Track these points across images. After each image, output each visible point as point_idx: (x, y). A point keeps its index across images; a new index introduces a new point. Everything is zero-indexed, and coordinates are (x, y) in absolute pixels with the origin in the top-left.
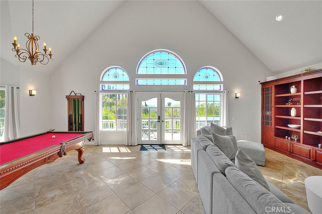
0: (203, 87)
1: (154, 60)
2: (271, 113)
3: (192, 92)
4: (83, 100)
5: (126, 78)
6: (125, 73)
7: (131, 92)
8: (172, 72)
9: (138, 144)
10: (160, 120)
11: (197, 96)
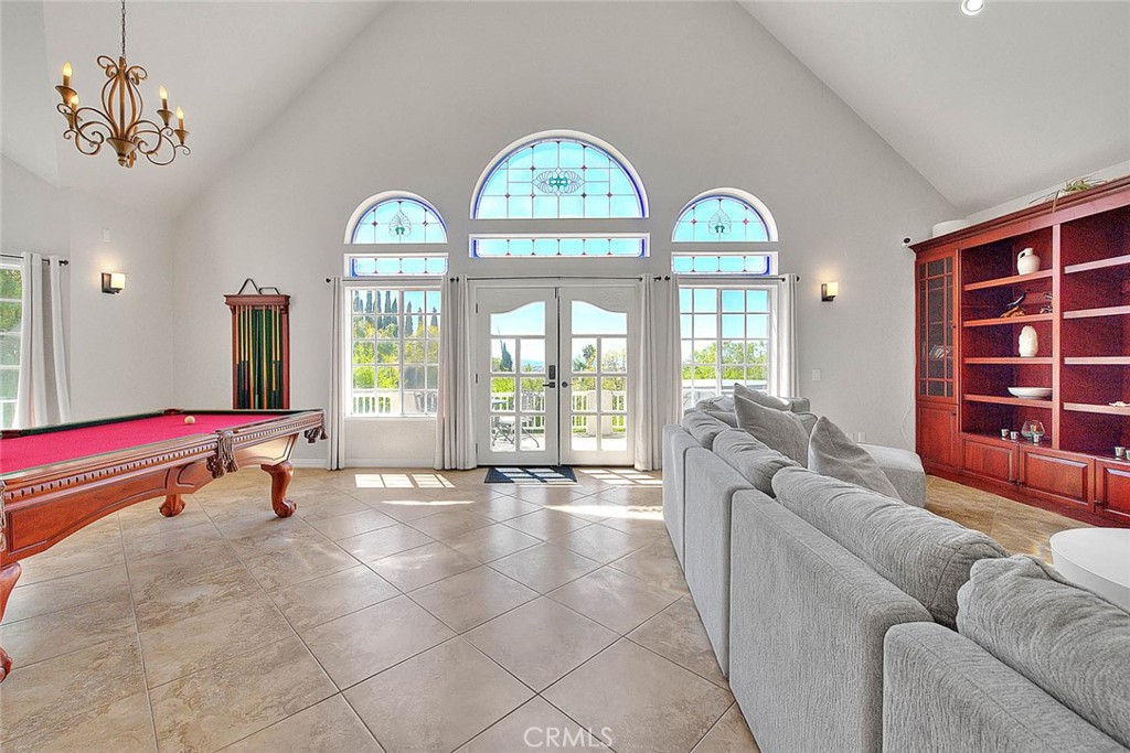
0: (706, 264)
1: (533, 169)
2: (950, 352)
3: (667, 279)
4: (286, 309)
5: (436, 234)
6: (431, 218)
7: (452, 280)
8: (597, 209)
9: (479, 467)
10: (556, 381)
11: (684, 294)
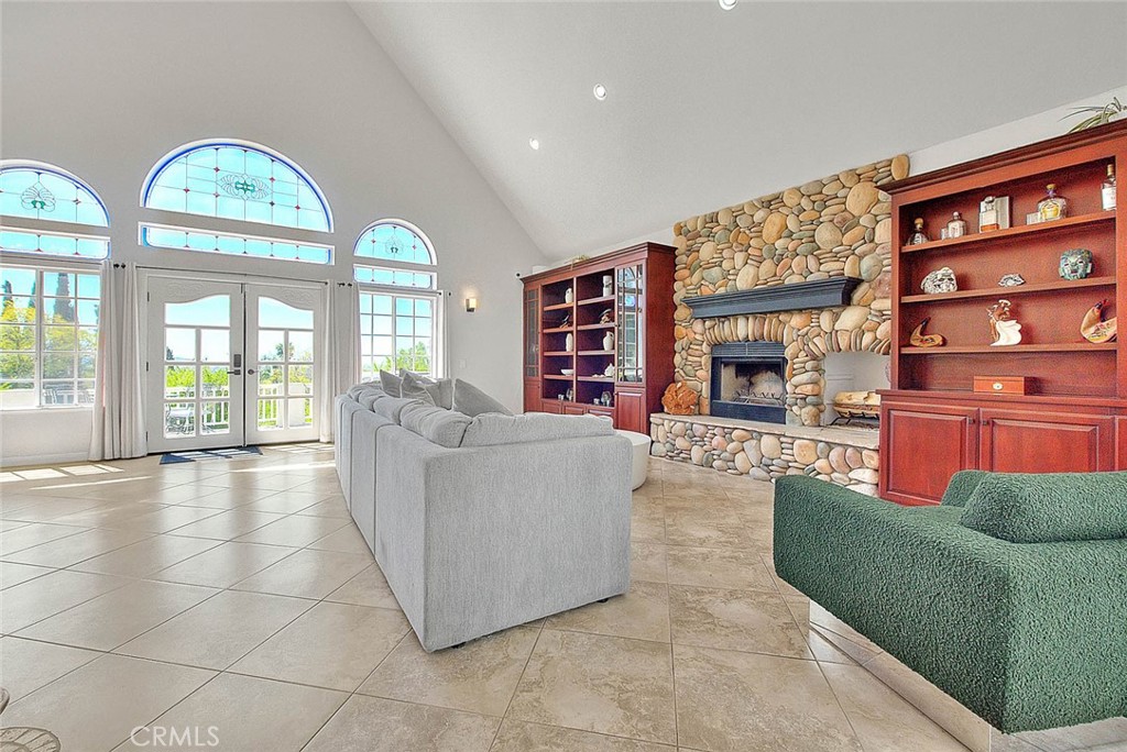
0: (384, 276)
1: (217, 170)
2: (537, 349)
3: (350, 285)
7: (117, 266)
8: (284, 218)
9: (149, 454)
10: (242, 369)
11: (365, 299)
